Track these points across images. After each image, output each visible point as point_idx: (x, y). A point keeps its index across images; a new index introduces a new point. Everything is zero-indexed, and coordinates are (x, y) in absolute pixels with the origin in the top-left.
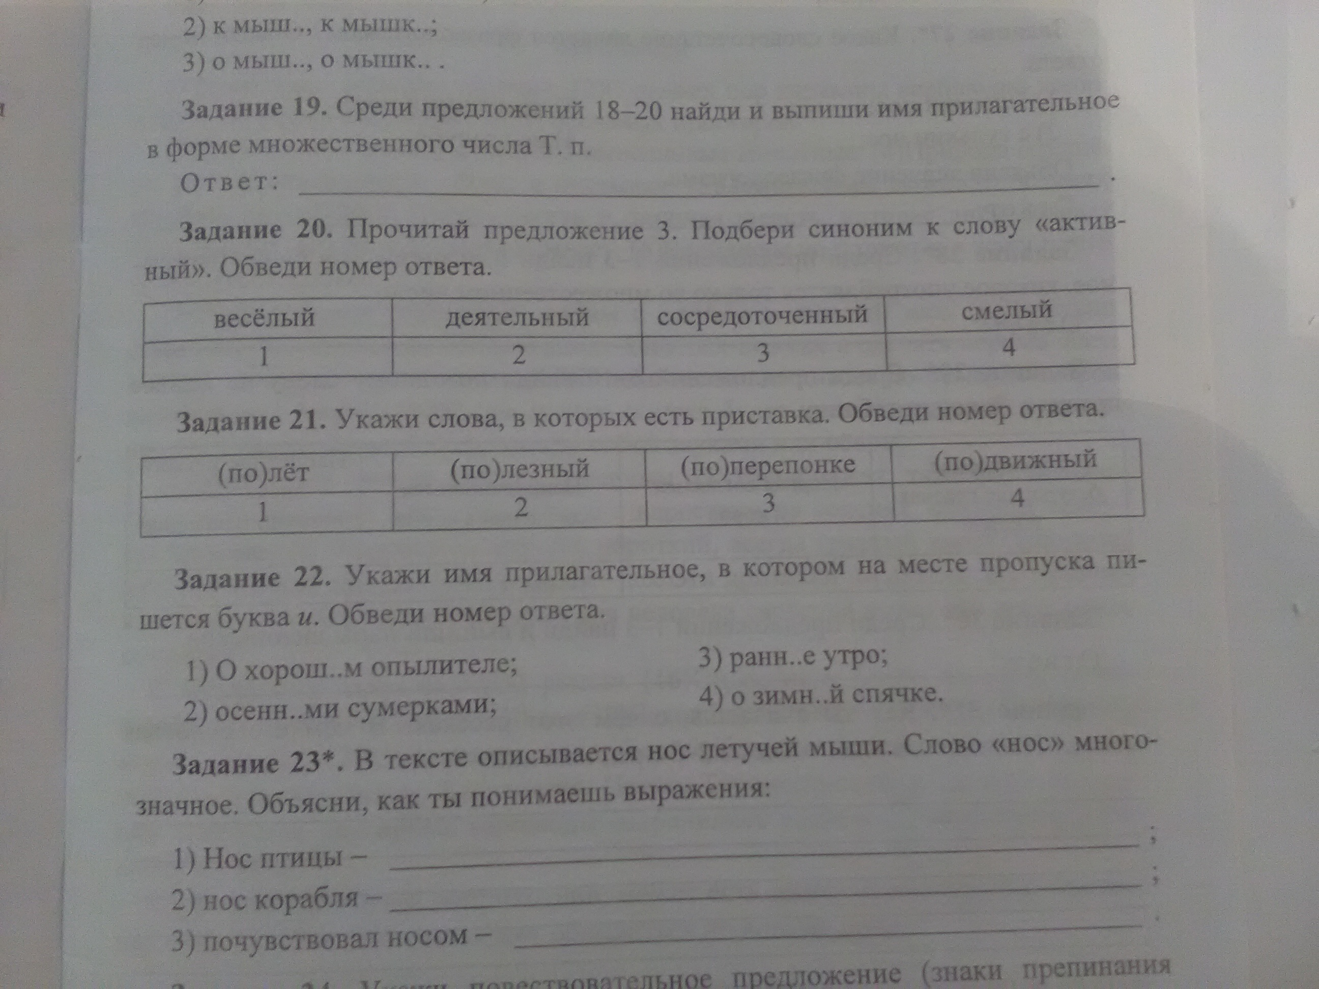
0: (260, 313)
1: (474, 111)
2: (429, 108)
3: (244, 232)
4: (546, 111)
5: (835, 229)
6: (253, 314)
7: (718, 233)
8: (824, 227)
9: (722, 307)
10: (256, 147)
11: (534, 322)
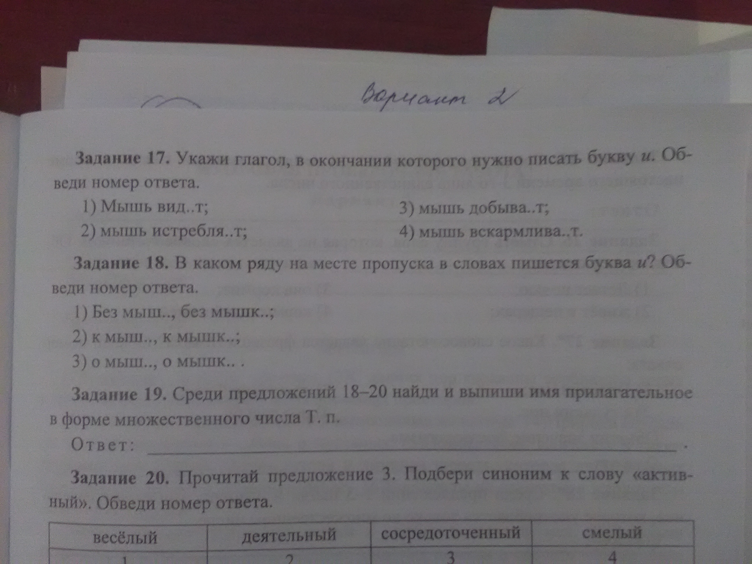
0: (122, 535)
1: (263, 395)
2: (234, 394)
3: (112, 479)
4: (310, 394)
5: (500, 474)
6: (118, 535)
7: (422, 476)
8: (493, 472)
9: (424, 526)
10: (119, 421)
11: (300, 538)
